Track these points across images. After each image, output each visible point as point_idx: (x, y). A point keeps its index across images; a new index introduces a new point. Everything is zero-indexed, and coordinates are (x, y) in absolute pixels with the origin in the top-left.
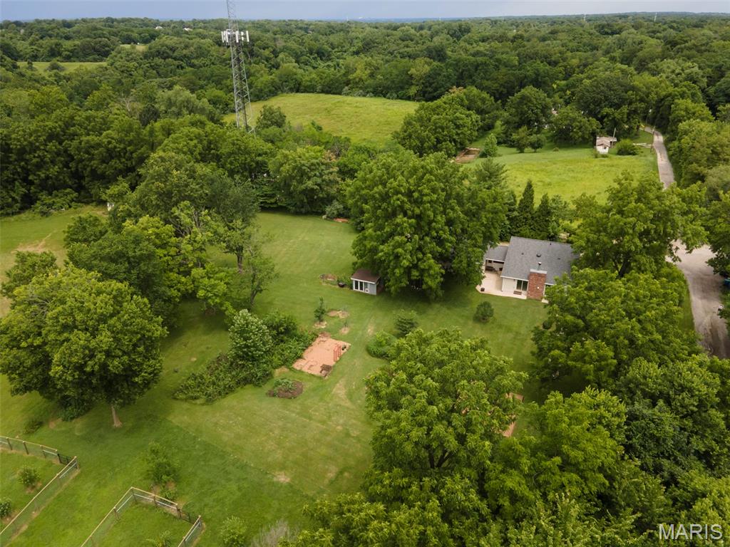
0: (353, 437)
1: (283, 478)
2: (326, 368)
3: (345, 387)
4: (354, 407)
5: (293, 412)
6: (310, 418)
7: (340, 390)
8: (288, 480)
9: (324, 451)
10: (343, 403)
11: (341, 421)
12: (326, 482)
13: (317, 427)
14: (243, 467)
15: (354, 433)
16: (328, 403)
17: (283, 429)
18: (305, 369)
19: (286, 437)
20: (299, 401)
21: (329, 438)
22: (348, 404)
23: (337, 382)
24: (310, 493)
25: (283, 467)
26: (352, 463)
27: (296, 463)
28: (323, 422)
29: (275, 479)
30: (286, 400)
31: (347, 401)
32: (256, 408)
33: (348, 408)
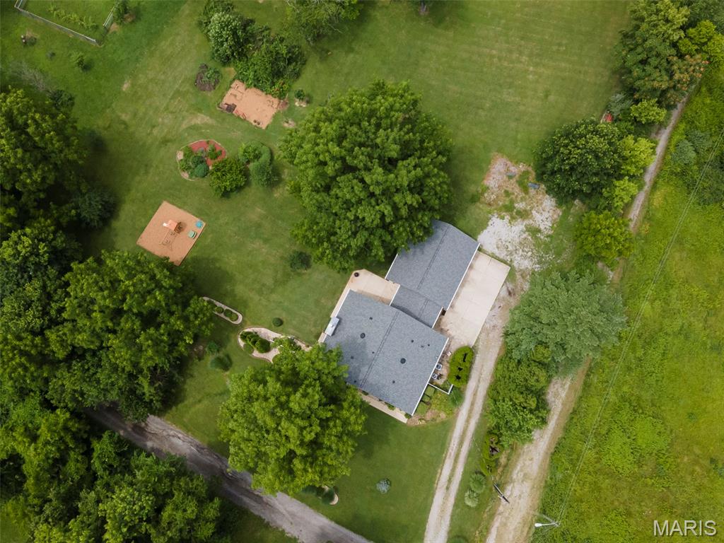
0: (152, 130)
1: (126, 86)
2: (231, 108)
3: (206, 124)
4: (181, 130)
5: (180, 86)
6: (171, 99)
7: (201, 119)
8: (124, 90)
9: (142, 110)
10: (185, 122)
11: (166, 121)
12: (120, 114)
13: (163, 104)
14: (137, 60)
15: (155, 131)
16: (187, 111)
17: (164, 82)
18: (231, 91)
19: (156, 83)
20: (191, 90)
21: (151, 113)
22: (184, 126)
23: (211, 117)
24: (113, 105)
25: (133, 86)
26: (131, 130)
27: (136, 92)
28: (167, 109)
29: (126, 81)
30: (194, 80)
31: (187, 126)
32: (189, 58)
33: (180, 126)
